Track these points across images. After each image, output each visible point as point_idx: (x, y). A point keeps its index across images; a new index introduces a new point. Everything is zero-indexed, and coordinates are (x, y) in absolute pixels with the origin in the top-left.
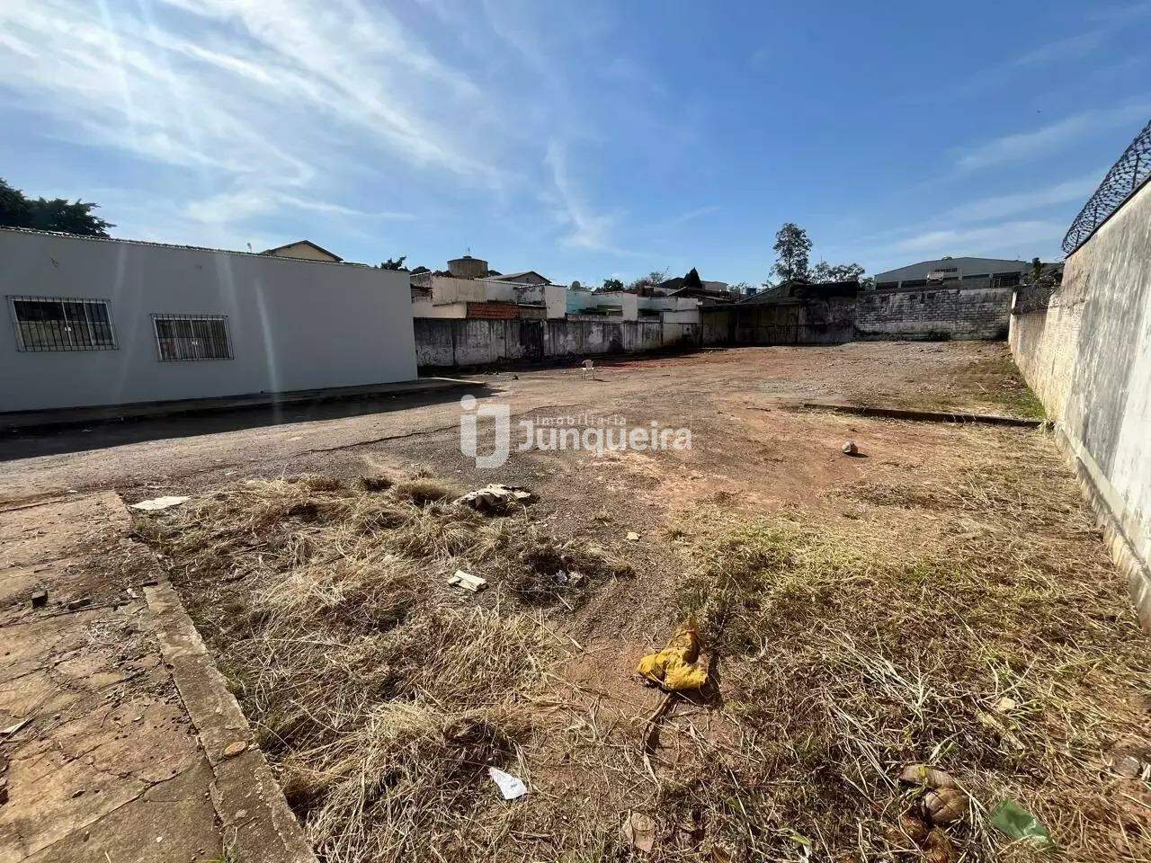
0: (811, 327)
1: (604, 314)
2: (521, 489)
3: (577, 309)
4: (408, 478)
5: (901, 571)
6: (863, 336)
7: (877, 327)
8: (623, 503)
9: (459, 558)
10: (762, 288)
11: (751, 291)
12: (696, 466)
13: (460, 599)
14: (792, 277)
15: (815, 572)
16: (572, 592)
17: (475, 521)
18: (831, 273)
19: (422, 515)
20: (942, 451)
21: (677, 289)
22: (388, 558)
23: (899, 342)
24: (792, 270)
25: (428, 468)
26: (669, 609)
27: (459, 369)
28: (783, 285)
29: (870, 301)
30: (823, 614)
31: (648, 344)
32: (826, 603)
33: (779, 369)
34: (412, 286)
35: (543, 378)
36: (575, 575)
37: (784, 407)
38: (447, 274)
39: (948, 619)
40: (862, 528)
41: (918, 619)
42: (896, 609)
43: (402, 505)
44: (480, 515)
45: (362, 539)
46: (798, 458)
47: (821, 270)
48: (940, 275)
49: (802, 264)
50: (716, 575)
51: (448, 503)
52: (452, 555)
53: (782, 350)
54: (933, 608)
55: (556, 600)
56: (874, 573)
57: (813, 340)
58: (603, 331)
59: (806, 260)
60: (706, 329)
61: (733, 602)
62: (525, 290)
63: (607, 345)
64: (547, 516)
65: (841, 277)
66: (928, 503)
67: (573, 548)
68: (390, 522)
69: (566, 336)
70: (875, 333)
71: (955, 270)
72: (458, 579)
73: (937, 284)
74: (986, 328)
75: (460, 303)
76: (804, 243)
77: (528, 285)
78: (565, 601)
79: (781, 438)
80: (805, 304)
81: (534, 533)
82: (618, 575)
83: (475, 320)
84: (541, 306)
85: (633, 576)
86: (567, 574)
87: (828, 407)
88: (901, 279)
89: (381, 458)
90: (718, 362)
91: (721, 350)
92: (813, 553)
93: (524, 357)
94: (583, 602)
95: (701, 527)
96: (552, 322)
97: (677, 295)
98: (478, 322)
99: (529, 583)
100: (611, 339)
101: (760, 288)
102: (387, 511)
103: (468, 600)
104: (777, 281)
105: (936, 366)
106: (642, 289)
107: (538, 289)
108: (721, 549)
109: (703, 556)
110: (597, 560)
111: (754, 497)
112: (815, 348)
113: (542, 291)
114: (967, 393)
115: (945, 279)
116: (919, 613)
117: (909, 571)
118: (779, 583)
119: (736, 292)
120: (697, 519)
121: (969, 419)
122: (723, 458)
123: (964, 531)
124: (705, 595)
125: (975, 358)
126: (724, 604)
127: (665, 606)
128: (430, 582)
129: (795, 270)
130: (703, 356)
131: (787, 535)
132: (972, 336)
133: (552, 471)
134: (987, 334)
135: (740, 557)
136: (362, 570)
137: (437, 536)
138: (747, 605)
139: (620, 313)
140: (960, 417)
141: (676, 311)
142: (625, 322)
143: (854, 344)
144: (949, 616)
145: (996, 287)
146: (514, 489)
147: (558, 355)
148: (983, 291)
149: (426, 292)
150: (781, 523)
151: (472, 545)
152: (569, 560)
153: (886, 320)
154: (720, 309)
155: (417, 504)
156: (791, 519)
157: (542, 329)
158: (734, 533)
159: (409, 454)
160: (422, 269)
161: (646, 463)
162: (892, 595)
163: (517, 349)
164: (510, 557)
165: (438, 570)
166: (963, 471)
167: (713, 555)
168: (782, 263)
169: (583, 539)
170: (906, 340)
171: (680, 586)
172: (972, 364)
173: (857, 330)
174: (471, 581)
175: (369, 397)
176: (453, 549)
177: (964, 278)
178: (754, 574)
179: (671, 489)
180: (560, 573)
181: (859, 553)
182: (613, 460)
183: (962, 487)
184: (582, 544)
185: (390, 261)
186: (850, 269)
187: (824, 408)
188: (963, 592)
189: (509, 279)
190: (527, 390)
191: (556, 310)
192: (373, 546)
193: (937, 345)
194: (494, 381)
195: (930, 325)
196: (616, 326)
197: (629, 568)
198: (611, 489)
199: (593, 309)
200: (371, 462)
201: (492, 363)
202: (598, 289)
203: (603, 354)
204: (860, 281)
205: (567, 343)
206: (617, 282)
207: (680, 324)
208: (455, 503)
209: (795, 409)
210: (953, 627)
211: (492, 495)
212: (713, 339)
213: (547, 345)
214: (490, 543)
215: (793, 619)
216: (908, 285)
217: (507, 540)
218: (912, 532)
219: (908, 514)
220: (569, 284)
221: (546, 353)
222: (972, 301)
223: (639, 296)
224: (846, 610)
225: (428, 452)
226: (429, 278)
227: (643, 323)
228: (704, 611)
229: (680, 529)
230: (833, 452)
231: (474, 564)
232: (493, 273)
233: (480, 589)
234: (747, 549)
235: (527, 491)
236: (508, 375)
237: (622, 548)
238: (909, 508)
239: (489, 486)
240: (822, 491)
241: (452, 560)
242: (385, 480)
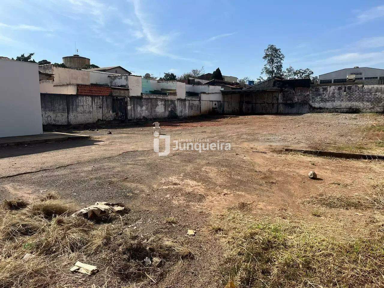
0: (286, 104)
1: (165, 94)
2: (118, 205)
3: (148, 91)
4: (39, 200)
5: (347, 247)
6: (314, 110)
7: (322, 105)
8: (183, 210)
9: (77, 253)
10: (257, 81)
11: (251, 82)
12: (225, 187)
13: (80, 281)
14: (274, 75)
15: (300, 250)
16: (155, 271)
17: (89, 227)
18: (295, 74)
19: (50, 225)
20: (362, 175)
21: (208, 80)
22: (27, 256)
23: (333, 114)
24: (274, 71)
25: (53, 193)
26: (217, 278)
27: (71, 126)
28: (269, 80)
29: (317, 90)
30: (307, 275)
31: (192, 113)
32: (308, 268)
33: (269, 129)
34: (40, 73)
35: (128, 133)
36: (156, 260)
37: (274, 151)
38: (63, 66)
39: (373, 272)
40: (323, 222)
41: (358, 274)
42: (346, 269)
43: (35, 219)
44: (92, 223)
45: (8, 244)
46: (284, 181)
47: (289, 71)
48: (353, 77)
49: (279, 68)
50: (243, 255)
51: (68, 216)
52: (73, 251)
53: (270, 117)
54: (365, 267)
55: (144, 276)
56: (333, 249)
57: (287, 112)
58: (165, 105)
59: (281, 66)
60: (226, 105)
61: (255, 271)
62: (115, 77)
63: (167, 113)
64: (135, 222)
65: (301, 76)
66: (357, 206)
67: (154, 242)
68: (27, 231)
69: (142, 107)
70: (320, 108)
71: (361, 74)
72: (78, 268)
73: (352, 81)
74: (378, 106)
75: (73, 85)
76: (280, 56)
77: (117, 75)
78: (150, 277)
79: (273, 169)
80: (281, 91)
81: (128, 233)
82: (183, 258)
83: (83, 96)
84: (126, 88)
85: (193, 258)
86: (151, 259)
87: (299, 151)
88: (333, 78)
89: (18, 187)
90: (234, 124)
91: (235, 117)
92: (298, 238)
93: (115, 119)
94: (162, 276)
95: (231, 224)
96: (132, 98)
97: (209, 84)
98: (84, 98)
99: (127, 267)
100: (170, 109)
101: (256, 81)
102: (25, 223)
103: (85, 281)
104: (265, 77)
105: (354, 127)
106: (188, 80)
107: (123, 77)
108: (245, 238)
109: (234, 243)
110: (169, 248)
111: (261, 205)
112: (287, 116)
113: (127, 79)
114: (371, 142)
115: (356, 79)
116: (358, 270)
117: (351, 247)
118: (280, 258)
119: (242, 82)
120: (229, 220)
121: (374, 157)
122: (241, 182)
123: (377, 221)
124: (238, 267)
125: (374, 123)
126: (249, 272)
127: (214, 276)
128: (58, 271)
129: (275, 71)
130: (225, 120)
131: (282, 228)
132: (372, 111)
133: (137, 192)
134: (379, 110)
135: (256, 243)
136: (9, 265)
137: (62, 239)
138: (263, 273)
139: (175, 94)
140: (370, 156)
141: (209, 94)
142: (178, 99)
143: (309, 114)
144: (373, 271)
145: (381, 84)
146: (113, 205)
147: (137, 119)
148: (376, 86)
149: (50, 77)
150: (278, 220)
151: (87, 243)
152: (152, 250)
153: (326, 101)
154: (234, 93)
155: (46, 218)
156: (284, 218)
157: (126, 103)
158: (251, 228)
159: (39, 184)
160: (45, 62)
161: (196, 186)
162: (343, 261)
163: (110, 115)
164: (114, 250)
165: (63, 262)
166: (374, 187)
167: (241, 242)
168: (268, 67)
169: (160, 236)
170: (337, 112)
171: (222, 263)
172: (373, 126)
173: (311, 106)
174: (87, 268)
175: (8, 145)
176: (74, 247)
177: (365, 78)
178: (265, 253)
179: (212, 202)
180: (147, 259)
181: (323, 237)
182: (175, 184)
183: (374, 196)
184: (160, 239)
185: (23, 56)
186: (305, 71)
187: (296, 151)
188: (380, 256)
189: (104, 70)
190: (117, 140)
191: (136, 91)
192: (15, 248)
193: (354, 115)
194: (95, 135)
195: (350, 104)
196: (173, 102)
197: (190, 253)
198: (175, 202)
199: (158, 91)
200: (11, 190)
201: (94, 123)
202: (161, 78)
203: (165, 118)
204: (311, 79)
205: (143, 111)
206: (172, 74)
207: (211, 101)
208: (73, 215)
209: (280, 152)
210: (376, 277)
211: (99, 209)
212: (230, 110)
213: (129, 113)
214: (98, 242)
215: (290, 279)
216: (338, 82)
217: (110, 239)
218: (351, 223)
219: (348, 212)
220: (143, 75)
221: (129, 118)
222: (370, 91)
223: (186, 84)
224: (319, 272)
225: (53, 183)
226: (51, 67)
227: (189, 100)
228: (237, 278)
229: (219, 226)
230: (303, 178)
231: (88, 256)
232: (94, 66)
233: (93, 273)
234: (260, 237)
235: (122, 206)
236: (104, 131)
237: (185, 241)
238: (348, 210)
239: (96, 204)
240: (300, 201)
241: (73, 255)
242: (22, 202)
